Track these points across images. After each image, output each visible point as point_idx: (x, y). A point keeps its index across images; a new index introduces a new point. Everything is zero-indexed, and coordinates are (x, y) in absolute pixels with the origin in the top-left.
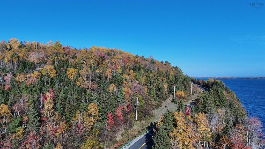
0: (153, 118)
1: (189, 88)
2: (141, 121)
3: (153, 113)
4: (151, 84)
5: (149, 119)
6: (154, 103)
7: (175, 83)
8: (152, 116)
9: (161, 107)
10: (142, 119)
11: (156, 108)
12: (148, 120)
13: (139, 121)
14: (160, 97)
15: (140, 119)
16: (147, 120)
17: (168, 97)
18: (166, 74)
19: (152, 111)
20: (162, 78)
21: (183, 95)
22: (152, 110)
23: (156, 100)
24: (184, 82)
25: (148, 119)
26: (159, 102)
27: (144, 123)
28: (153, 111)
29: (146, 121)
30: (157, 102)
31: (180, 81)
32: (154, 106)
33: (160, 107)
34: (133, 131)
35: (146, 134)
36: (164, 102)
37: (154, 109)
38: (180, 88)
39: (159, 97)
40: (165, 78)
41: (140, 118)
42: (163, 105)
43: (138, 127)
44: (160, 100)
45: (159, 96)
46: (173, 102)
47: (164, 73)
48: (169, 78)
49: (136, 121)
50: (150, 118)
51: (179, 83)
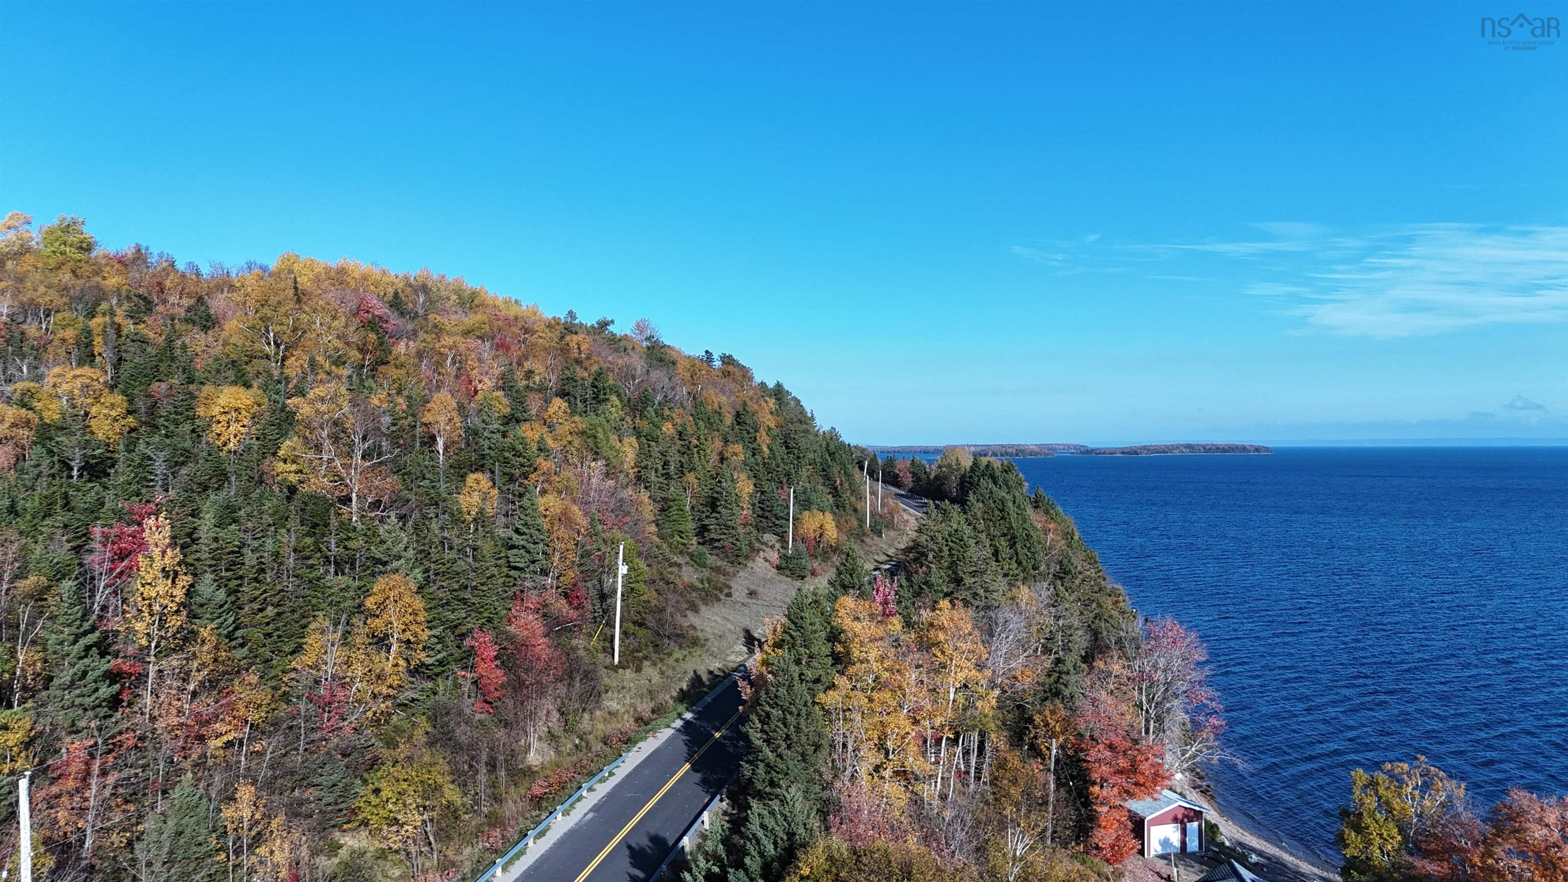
0: (697, 651)
1: (853, 499)
2: (639, 670)
3: (694, 628)
4: (667, 476)
5: (678, 654)
6: (689, 575)
7: (788, 475)
8: (695, 642)
9: (729, 595)
10: (646, 658)
11: (705, 601)
12: (677, 660)
13: (628, 671)
14: (716, 544)
15: (633, 659)
16: (671, 661)
17: (757, 545)
18: (739, 423)
19: (685, 616)
20: (718, 444)
21: (832, 533)
22: (689, 613)
23: (697, 561)
24: (829, 467)
25: (675, 656)
26: (717, 570)
27: (656, 679)
28: (693, 618)
29: (664, 668)
30: (706, 573)
31: (813, 463)
32: (694, 594)
33: (722, 597)
34: (608, 716)
35: (678, 723)
36: (741, 574)
37: (695, 609)
38: (813, 497)
39: (716, 547)
40: (738, 448)
41: (633, 652)
42: (740, 585)
43: (628, 701)
44: (719, 563)
45: (712, 540)
46: (788, 572)
47: (729, 420)
48: (754, 445)
49: (615, 668)
50: (685, 652)
51: (804, 473)
